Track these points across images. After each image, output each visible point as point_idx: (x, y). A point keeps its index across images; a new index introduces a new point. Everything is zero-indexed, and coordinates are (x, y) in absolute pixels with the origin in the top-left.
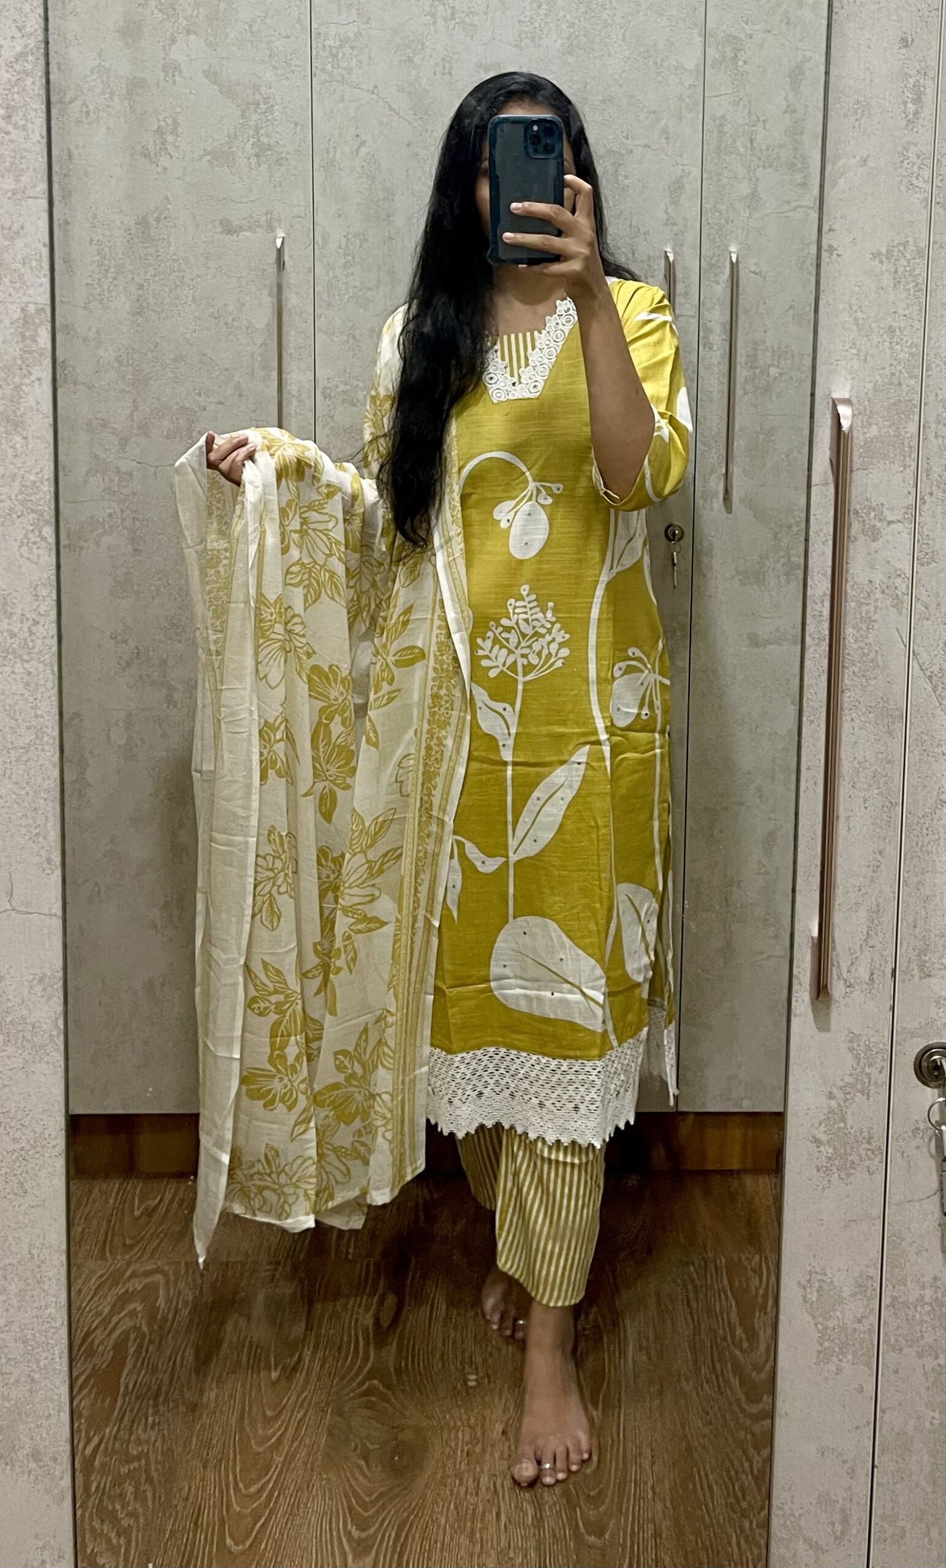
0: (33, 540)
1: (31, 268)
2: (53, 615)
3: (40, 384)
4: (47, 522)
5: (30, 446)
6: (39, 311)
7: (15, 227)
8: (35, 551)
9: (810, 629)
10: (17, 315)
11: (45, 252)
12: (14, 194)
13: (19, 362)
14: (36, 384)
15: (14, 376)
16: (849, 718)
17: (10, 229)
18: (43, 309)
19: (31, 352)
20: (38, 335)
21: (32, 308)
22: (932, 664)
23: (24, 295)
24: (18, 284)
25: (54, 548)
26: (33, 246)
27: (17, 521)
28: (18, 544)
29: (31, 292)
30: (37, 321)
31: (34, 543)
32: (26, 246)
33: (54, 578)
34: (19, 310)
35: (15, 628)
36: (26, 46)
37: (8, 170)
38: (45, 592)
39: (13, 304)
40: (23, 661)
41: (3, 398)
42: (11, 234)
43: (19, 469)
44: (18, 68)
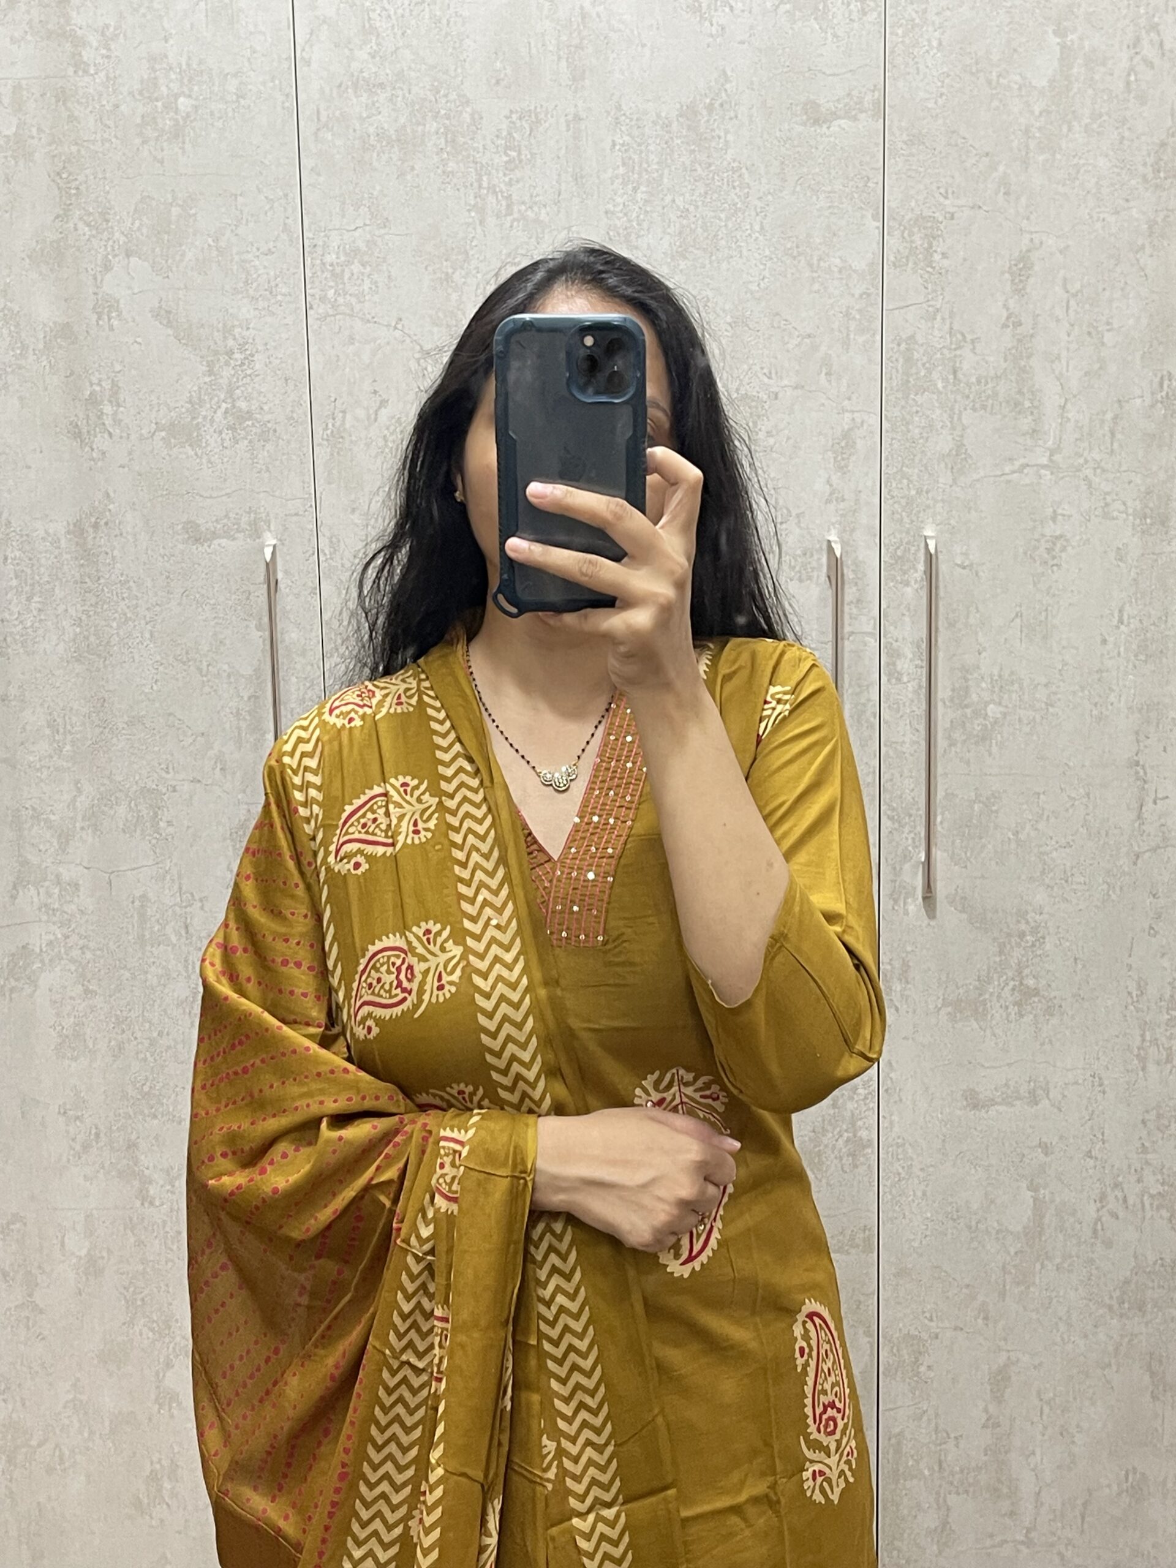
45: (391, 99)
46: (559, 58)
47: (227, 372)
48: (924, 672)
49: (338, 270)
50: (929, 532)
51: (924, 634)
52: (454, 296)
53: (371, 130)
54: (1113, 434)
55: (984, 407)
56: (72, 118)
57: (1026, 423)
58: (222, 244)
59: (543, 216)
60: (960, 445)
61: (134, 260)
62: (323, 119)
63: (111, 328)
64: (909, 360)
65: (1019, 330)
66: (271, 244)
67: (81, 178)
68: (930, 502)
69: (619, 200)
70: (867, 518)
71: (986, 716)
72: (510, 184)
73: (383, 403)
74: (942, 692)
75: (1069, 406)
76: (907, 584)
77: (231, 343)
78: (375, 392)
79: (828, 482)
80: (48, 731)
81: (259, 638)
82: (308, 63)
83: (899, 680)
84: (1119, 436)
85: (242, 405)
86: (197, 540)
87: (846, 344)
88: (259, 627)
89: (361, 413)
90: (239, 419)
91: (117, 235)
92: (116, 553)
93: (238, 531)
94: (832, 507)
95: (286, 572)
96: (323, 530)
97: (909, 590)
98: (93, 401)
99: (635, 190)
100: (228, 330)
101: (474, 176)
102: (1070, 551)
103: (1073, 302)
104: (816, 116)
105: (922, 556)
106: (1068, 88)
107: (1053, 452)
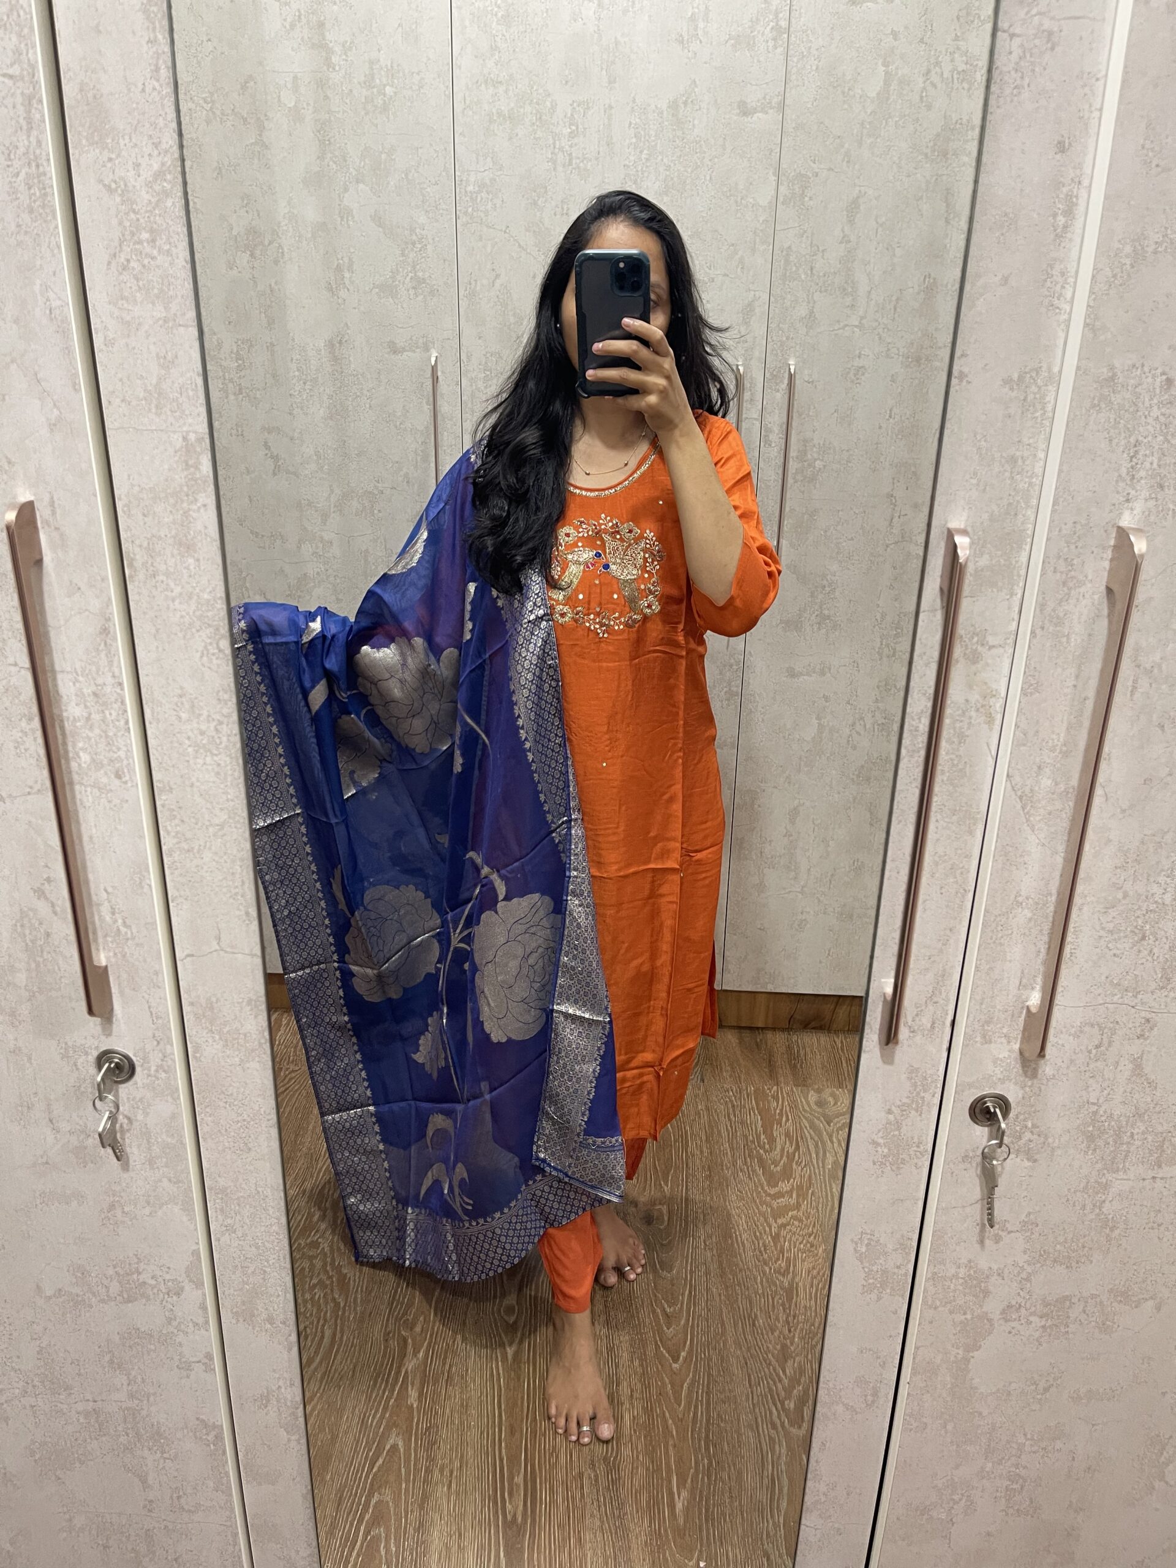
0: (211, 651)
1: (188, 397)
3: (206, 510)
5: (203, 567)
6: (200, 440)
7: (170, 357)
8: (215, 661)
9: (906, 742)
10: (179, 443)
11: (200, 381)
12: (165, 321)
13: (185, 489)
14: (202, 510)
15: (182, 501)
17: (165, 358)
18: (203, 439)
19: (196, 480)
20: (200, 464)
21: (192, 437)
23: (185, 424)
24: (178, 414)
26: (188, 375)
27: (197, 634)
28: (199, 654)
29: (190, 420)
30: (198, 449)
31: (213, 654)
32: (182, 376)
34: (181, 439)
35: (203, 727)
36: (163, 164)
37: (158, 297)
38: (226, 697)
39: (174, 432)
40: (213, 754)
41: (174, 522)
42: (167, 363)
43: (194, 588)
44: (157, 188)
45: (506, 91)
46: (602, 69)
47: (412, 255)
48: (783, 443)
49: (474, 196)
50: (791, 362)
51: (785, 420)
52: (538, 214)
53: (494, 111)
54: (895, 309)
55: (826, 291)
56: (326, 97)
57: (848, 300)
58: (410, 178)
59: (589, 167)
60: (812, 312)
61: (361, 186)
62: (468, 102)
63: (349, 227)
64: (787, 262)
65: (849, 245)
66: (437, 179)
67: (331, 134)
68: (793, 344)
69: (632, 158)
70: (758, 353)
71: (815, 467)
72: (571, 146)
73: (498, 276)
74: (793, 453)
75: (873, 291)
76: (778, 391)
77: (414, 237)
78: (493, 270)
79: (739, 331)
80: (315, 458)
81: (427, 409)
82: (460, 67)
83: (769, 444)
84: (898, 310)
85: (420, 274)
86: (395, 352)
87: (753, 250)
88: (427, 403)
89: (485, 282)
90: (418, 283)
91: (351, 170)
92: (352, 359)
93: (417, 347)
94: (740, 346)
95: (443, 372)
96: (463, 349)
97: (778, 395)
98: (339, 269)
99: (641, 152)
100: (412, 230)
101: (551, 141)
102: (867, 375)
103: (880, 229)
104: (745, 110)
105: (787, 375)
106: (888, 99)
107: (862, 318)
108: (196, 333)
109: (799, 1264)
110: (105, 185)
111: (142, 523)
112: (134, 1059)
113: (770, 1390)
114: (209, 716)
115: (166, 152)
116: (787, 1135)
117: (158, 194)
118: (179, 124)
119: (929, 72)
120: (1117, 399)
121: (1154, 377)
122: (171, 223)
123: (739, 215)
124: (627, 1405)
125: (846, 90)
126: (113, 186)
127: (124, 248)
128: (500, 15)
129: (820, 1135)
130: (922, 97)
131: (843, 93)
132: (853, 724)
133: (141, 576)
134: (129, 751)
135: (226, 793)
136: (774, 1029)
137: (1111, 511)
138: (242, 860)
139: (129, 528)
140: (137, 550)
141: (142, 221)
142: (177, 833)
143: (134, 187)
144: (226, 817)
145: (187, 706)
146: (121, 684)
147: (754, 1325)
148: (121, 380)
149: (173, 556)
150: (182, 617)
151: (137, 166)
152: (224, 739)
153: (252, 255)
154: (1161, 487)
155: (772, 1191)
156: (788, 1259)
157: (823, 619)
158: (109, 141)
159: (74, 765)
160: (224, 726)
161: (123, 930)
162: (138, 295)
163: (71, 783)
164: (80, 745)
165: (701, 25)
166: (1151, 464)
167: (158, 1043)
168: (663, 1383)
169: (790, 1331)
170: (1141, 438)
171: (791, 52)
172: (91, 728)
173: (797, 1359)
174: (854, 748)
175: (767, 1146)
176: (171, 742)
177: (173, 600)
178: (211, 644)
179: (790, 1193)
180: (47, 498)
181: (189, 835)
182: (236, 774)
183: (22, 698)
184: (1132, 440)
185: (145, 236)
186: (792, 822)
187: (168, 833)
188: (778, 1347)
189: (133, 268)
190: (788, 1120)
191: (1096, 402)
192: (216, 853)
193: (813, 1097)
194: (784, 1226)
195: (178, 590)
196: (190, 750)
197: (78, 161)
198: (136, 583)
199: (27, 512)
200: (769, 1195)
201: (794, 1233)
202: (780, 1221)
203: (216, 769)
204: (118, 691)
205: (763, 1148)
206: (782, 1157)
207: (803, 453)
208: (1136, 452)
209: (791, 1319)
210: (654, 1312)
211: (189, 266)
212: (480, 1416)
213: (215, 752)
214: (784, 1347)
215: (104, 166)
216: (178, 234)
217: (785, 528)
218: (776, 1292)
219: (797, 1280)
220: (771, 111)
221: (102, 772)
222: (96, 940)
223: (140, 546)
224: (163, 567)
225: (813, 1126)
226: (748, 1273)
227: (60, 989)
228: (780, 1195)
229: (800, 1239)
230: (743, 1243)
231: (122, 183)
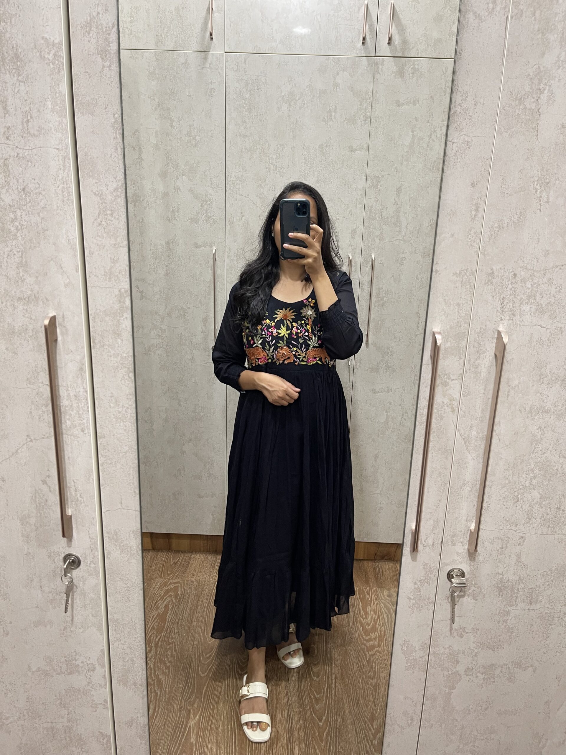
0: (126, 378)
1: (122, 275)
2: (134, 405)
3: (127, 320)
4: (131, 372)
5: (124, 343)
6: (126, 292)
7: (116, 259)
8: (127, 382)
9: (418, 419)
10: (117, 292)
11: (127, 268)
12: (115, 245)
13: (119, 311)
14: (125, 320)
15: (117, 316)
16: (431, 452)
17: (114, 259)
18: (127, 291)
19: (123, 308)
20: (126, 301)
21: (123, 290)
22: (465, 434)
23: (120, 285)
24: (117, 281)
25: (133, 381)
26: (123, 266)
27: (120, 371)
28: (120, 379)
29: (122, 284)
30: (125, 295)
31: (126, 379)
32: (120, 266)
33: (134, 392)
35: (120, 410)
36: (118, 185)
37: (112, 236)
38: (131, 397)
39: (116, 288)
40: (123, 422)
41: (113, 325)
42: (114, 261)
43: (120, 351)
44: (115, 194)
45: (249, 140)
46: (290, 132)
47: (206, 206)
48: (370, 289)
49: (234, 182)
50: (373, 255)
51: (370, 280)
52: (262, 190)
53: (243, 147)
54: (418, 233)
55: (388, 225)
56: (170, 140)
57: (398, 229)
58: (206, 174)
59: (284, 171)
60: (381, 234)
61: (184, 177)
62: (232, 144)
63: (178, 194)
64: (371, 212)
65: (397, 206)
66: (218, 175)
67: (172, 155)
68: (374, 247)
69: (303, 168)
70: (358, 251)
71: (383, 300)
72: (276, 163)
73: (243, 216)
74: (374, 293)
75: (408, 225)
76: (367, 267)
77: (207, 199)
78: (241, 213)
79: (350, 241)
80: (159, 292)
81: (211, 272)
82: (229, 129)
83: (364, 290)
84: (420, 233)
85: (209, 214)
86: (197, 247)
87: (356, 207)
88: (211, 270)
89: (238, 218)
90: (208, 218)
91: (180, 170)
92: (177, 250)
93: (207, 246)
94: (350, 247)
95: (218, 256)
96: (227, 247)
97: (367, 269)
98: (173, 211)
99: (307, 166)
100: (206, 195)
101: (268, 160)
102: (406, 261)
103: (411, 200)
104: (352, 150)
105: (371, 260)
106: (413, 146)
107: (404, 237)
108: (126, 249)
109: (380, 673)
110: (93, 193)
111: (99, 325)
112: (80, 558)
113: (366, 735)
114: (123, 405)
115: (119, 181)
116: (374, 611)
117: (115, 196)
118: (125, 170)
119: (431, 135)
120: (495, 281)
121: (509, 273)
122: (119, 207)
123: (350, 192)
124: (297, 743)
125: (396, 142)
126: (97, 193)
127: (100, 217)
128: (246, 108)
129: (389, 612)
130: (428, 145)
131: (394, 143)
132: (403, 415)
133: (98, 346)
134: (88, 420)
135: (128, 438)
136: (367, 560)
137: (495, 324)
138: (133, 468)
139: (94, 327)
140: (97, 335)
141: (108, 206)
142: (106, 456)
143: (105, 193)
144: (128, 449)
145: (114, 401)
146: (86, 392)
147: (358, 703)
148: (95, 268)
149: (112, 338)
150: (114, 363)
151: (107, 185)
152: (129, 415)
153: (134, 205)
154: (514, 315)
155: (367, 638)
156: (375, 672)
157: (388, 367)
158: (96, 175)
159: (64, 426)
160: (129, 410)
161: (80, 499)
162: (104, 235)
163: (62, 434)
164: (67, 417)
165: (333, 114)
166: (510, 306)
167: (92, 550)
168: (315, 733)
169: (375, 706)
170: (505, 296)
171: (371, 126)
172: (72, 410)
173: (379, 720)
174: (403, 426)
175: (364, 617)
176: (106, 416)
177: (111, 356)
178: (126, 375)
179: (375, 639)
180: (61, 314)
181: (111, 457)
182: (133, 431)
183: (43, 397)
184: (502, 296)
185: (109, 212)
186: (375, 461)
187: (102, 455)
188: (370, 714)
189: (103, 225)
190: (374, 604)
191: (486, 282)
192: (123, 465)
193: (386, 592)
194: (373, 655)
195: (113, 352)
196: (114, 420)
197: (83, 183)
198: (95, 350)
199: (53, 320)
200: (366, 640)
201: (377, 659)
202: (370, 653)
203: (125, 428)
204: (85, 394)
205: (362, 617)
206: (371, 622)
207: (378, 294)
208: (503, 302)
209: (376, 700)
210: (310, 697)
211: (126, 224)
212: (226, 748)
213: (125, 421)
214: (372, 714)
215: (94, 185)
216: (122, 211)
217: (371, 327)
218: (369, 687)
219: (379, 682)
220: (363, 150)
221: (76, 429)
222: (68, 503)
223: (98, 334)
224: (107, 343)
225: (386, 606)
226: (355, 678)
227: (50, 525)
228: (370, 640)
229: (380, 662)
230: (353, 664)
231: (101, 193)
